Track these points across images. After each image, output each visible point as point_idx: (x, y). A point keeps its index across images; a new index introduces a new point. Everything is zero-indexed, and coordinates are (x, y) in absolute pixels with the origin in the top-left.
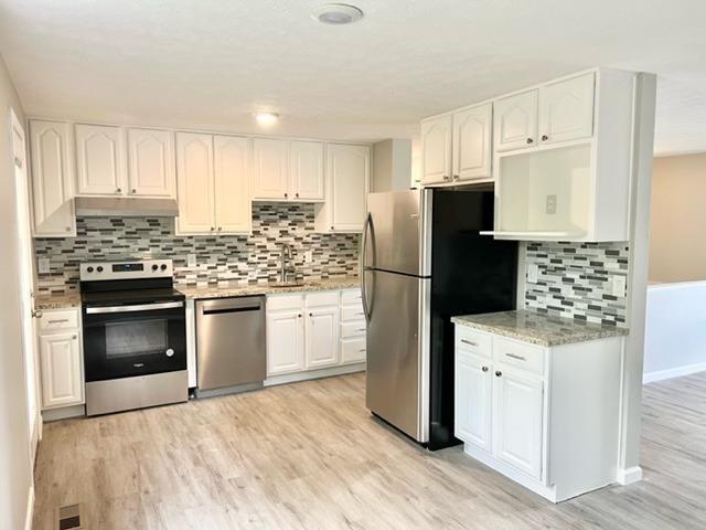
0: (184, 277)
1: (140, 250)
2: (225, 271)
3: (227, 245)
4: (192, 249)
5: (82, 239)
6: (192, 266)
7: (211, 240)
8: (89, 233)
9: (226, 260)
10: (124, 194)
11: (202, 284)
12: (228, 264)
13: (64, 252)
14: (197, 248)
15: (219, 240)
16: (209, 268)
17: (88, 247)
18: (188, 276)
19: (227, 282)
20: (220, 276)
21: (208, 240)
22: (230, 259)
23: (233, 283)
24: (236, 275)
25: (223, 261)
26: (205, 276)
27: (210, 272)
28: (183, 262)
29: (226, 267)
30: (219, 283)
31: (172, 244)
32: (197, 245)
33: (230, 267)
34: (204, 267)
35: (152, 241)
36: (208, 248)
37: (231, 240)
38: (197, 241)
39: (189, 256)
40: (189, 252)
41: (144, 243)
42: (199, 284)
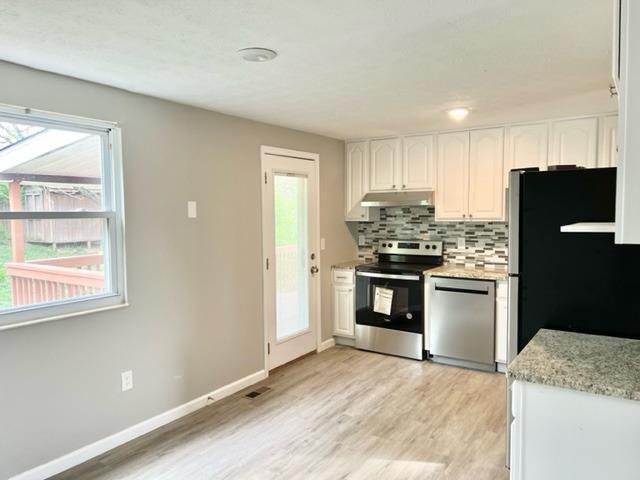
0: (454, 257)
1: (422, 232)
2: (491, 256)
3: (495, 231)
4: (463, 234)
5: (383, 223)
6: (461, 248)
7: (480, 226)
8: (388, 219)
9: (493, 245)
10: (399, 189)
11: (470, 265)
12: (495, 249)
13: (373, 231)
14: (467, 233)
15: (487, 226)
16: (477, 251)
17: (388, 229)
18: (458, 257)
19: (493, 266)
20: (486, 259)
21: (477, 226)
22: (496, 245)
23: (499, 267)
24: (503, 260)
25: (490, 246)
26: (473, 258)
27: (477, 255)
28: (454, 244)
29: (493, 252)
30: (486, 266)
31: (446, 228)
32: (467, 229)
33: (497, 252)
34: (472, 250)
35: (430, 226)
36: (477, 233)
37: (498, 226)
38: (467, 226)
39: (460, 239)
40: (460, 236)
41: (424, 227)
42: (467, 265)
